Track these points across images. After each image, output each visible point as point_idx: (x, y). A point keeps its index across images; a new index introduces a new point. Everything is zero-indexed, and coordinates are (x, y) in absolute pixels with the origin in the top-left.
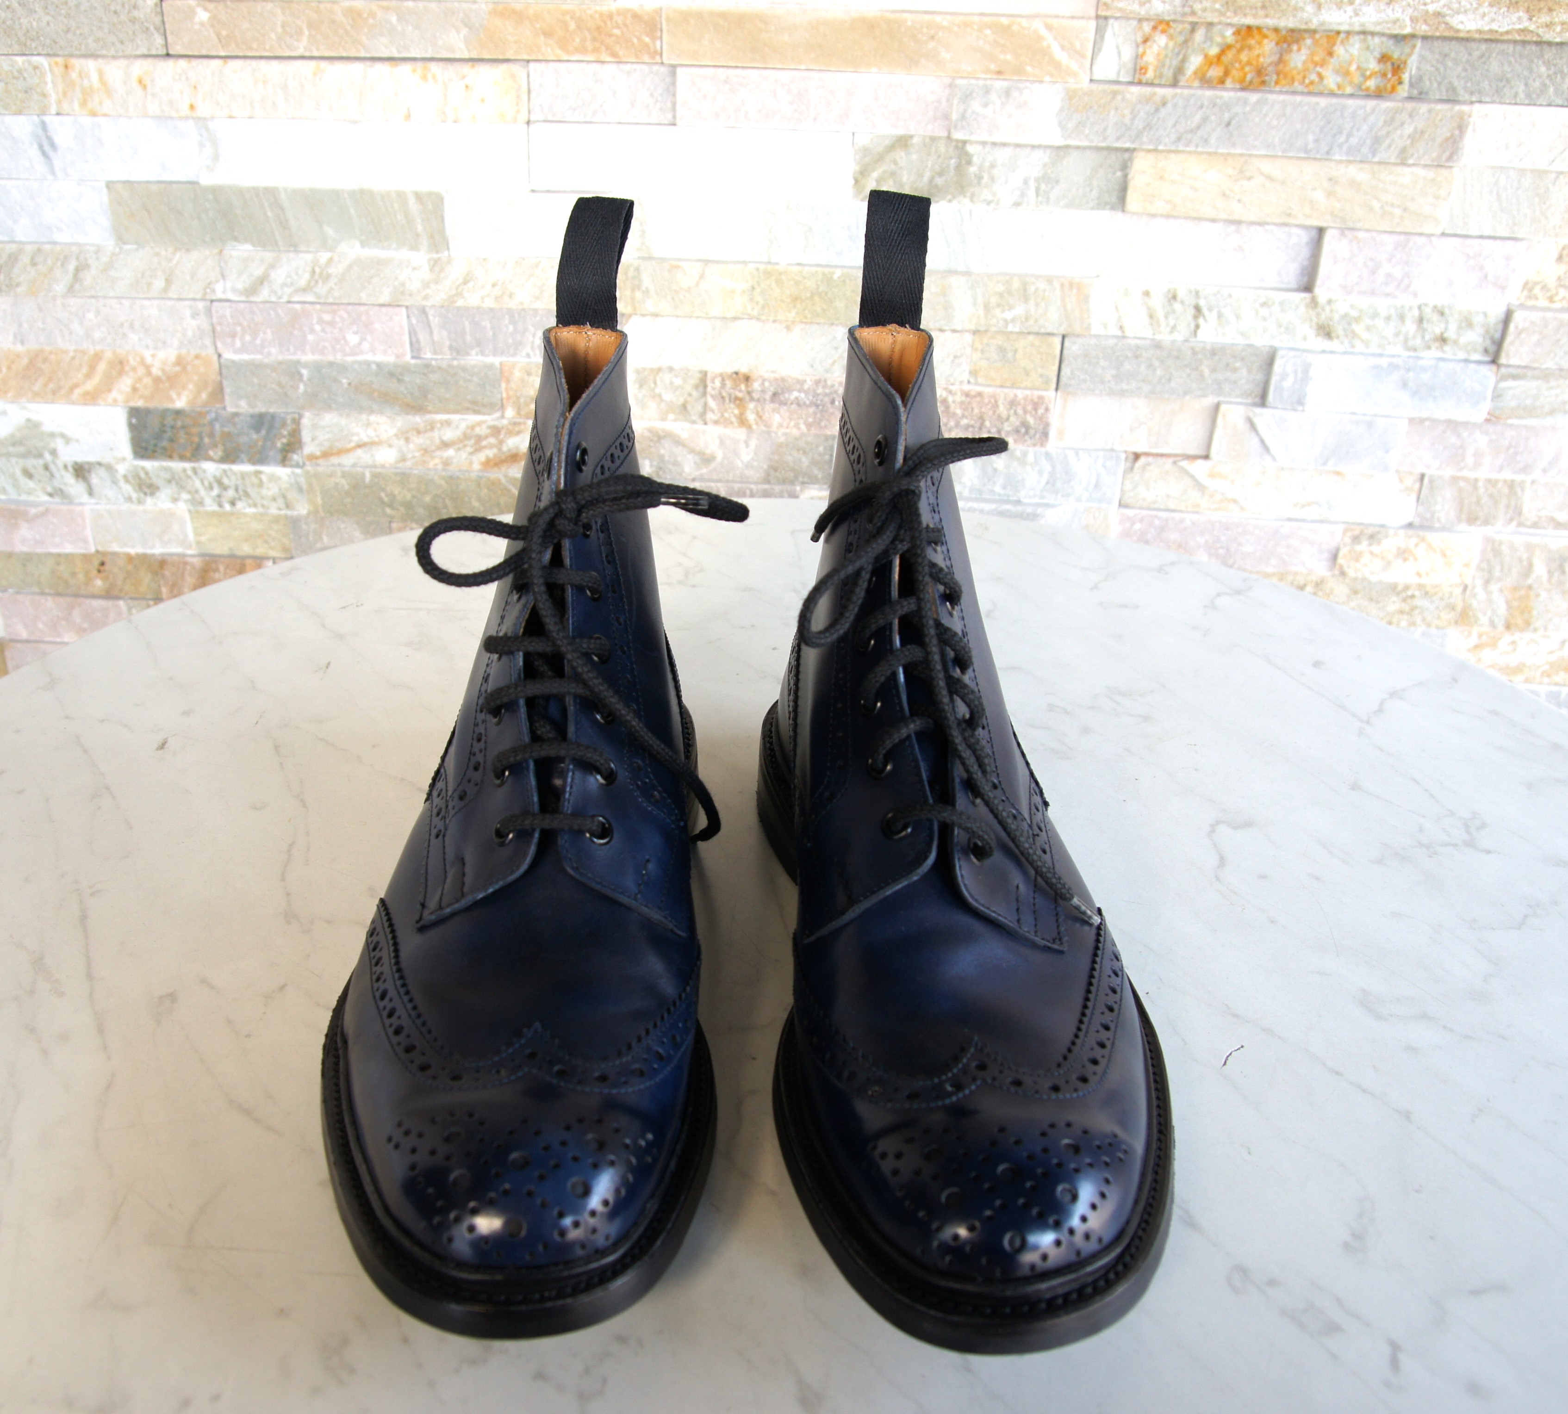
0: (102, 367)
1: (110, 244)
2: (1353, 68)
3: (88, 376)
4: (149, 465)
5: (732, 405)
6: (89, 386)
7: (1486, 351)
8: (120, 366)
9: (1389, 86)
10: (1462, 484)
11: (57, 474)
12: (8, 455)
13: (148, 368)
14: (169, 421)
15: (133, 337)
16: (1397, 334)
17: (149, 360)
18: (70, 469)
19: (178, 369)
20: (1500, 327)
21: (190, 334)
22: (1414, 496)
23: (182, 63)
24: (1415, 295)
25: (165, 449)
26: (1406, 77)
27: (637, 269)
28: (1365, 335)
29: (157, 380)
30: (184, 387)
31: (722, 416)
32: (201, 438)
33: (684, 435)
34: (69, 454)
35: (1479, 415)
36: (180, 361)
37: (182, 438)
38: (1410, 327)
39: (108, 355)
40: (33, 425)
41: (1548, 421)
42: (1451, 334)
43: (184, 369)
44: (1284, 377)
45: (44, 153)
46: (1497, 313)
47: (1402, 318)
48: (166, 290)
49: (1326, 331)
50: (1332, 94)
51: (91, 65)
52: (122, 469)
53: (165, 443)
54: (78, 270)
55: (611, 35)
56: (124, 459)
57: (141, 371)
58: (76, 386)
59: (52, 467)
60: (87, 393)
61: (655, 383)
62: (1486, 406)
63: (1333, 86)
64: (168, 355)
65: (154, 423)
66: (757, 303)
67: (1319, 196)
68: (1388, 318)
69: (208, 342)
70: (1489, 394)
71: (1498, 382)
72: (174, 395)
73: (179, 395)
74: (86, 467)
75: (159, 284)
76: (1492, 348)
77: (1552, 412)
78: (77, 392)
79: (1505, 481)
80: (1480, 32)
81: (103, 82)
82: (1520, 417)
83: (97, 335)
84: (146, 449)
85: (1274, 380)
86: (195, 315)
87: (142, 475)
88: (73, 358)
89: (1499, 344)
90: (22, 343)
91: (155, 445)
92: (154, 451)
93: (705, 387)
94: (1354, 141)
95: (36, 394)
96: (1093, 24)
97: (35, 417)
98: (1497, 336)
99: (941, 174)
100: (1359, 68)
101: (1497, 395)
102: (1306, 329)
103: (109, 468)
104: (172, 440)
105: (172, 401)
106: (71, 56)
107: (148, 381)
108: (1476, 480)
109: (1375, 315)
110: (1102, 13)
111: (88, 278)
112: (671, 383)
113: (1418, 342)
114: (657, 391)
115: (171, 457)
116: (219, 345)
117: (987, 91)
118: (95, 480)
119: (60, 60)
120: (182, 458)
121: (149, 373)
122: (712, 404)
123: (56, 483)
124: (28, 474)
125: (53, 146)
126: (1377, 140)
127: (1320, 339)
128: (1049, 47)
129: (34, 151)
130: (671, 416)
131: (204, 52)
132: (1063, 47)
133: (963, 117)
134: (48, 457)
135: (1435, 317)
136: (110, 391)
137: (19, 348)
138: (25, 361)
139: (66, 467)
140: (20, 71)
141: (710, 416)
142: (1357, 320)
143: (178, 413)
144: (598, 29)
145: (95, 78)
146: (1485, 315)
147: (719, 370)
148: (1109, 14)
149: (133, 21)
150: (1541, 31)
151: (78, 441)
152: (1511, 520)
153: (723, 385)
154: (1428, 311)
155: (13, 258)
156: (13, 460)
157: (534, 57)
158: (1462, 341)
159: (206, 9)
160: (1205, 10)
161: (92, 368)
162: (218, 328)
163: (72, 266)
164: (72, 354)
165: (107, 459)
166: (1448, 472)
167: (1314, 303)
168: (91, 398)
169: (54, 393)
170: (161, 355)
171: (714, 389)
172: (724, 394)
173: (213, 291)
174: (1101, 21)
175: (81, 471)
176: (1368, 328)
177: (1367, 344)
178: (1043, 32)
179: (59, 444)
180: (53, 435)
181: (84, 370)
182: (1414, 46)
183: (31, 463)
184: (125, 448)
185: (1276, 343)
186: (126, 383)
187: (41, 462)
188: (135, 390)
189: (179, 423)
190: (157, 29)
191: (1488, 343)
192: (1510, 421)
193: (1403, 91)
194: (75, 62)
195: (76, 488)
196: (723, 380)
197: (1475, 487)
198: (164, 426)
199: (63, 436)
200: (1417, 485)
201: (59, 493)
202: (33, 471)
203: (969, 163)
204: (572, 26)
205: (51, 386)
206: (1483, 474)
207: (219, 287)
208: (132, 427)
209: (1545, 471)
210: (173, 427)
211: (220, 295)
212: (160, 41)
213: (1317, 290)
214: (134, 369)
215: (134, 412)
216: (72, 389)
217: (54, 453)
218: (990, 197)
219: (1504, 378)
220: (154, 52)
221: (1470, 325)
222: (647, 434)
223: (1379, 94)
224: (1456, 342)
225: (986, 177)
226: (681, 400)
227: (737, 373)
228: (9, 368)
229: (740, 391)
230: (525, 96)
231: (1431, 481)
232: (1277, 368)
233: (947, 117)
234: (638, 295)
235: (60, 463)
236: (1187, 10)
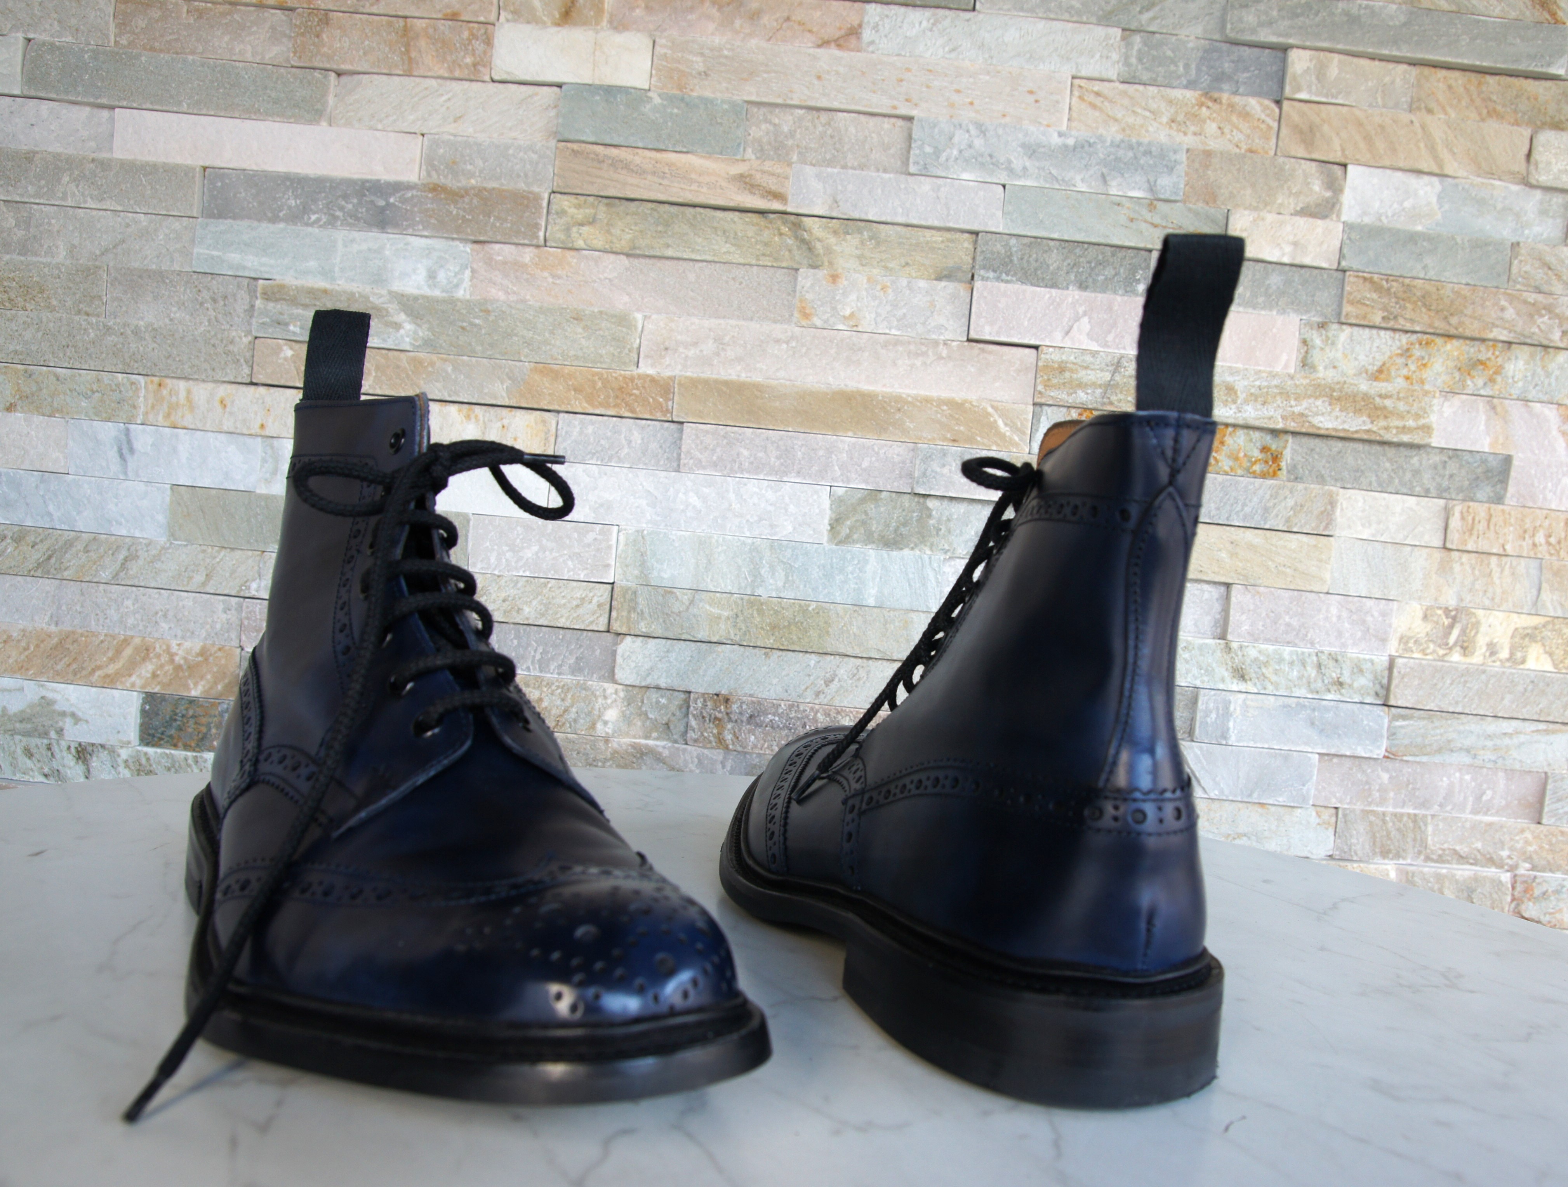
0: (128, 652)
1: (163, 540)
2: (1241, 455)
3: (112, 660)
4: (150, 750)
5: (711, 725)
6: (111, 669)
7: (1377, 694)
8: (145, 652)
9: (1271, 471)
10: (1372, 818)
11: (58, 756)
12: (13, 732)
13: (172, 655)
14: (181, 709)
15: (164, 626)
16: (1300, 678)
17: (174, 649)
18: (73, 750)
19: (200, 659)
20: (1386, 673)
21: (218, 626)
22: (1331, 831)
23: (262, 390)
24: (1312, 644)
25: (171, 736)
26: (1283, 464)
27: (635, 593)
28: (1274, 678)
29: (178, 668)
30: (202, 677)
31: (702, 734)
32: (209, 729)
33: (666, 753)
34: (75, 734)
35: (1380, 752)
36: (203, 652)
37: (191, 727)
38: (1312, 672)
39: (137, 641)
40: (46, 703)
41: (1437, 759)
42: (1346, 678)
43: (206, 660)
44: (1207, 713)
45: (121, 456)
46: (1382, 660)
47: (1304, 664)
48: (204, 584)
49: (1241, 675)
50: (1227, 474)
51: (182, 385)
52: (124, 754)
53: (173, 732)
54: (126, 559)
55: (631, 395)
56: (126, 744)
57: (165, 658)
58: (99, 668)
59: (55, 748)
60: (107, 676)
61: (642, 702)
62: (1385, 743)
63: (1227, 468)
64: (194, 645)
65: (166, 710)
66: (740, 629)
67: (1224, 555)
68: (1292, 663)
69: (233, 635)
70: (1385, 733)
71: (1390, 722)
72: (191, 683)
73: (196, 684)
74: (90, 749)
75: (199, 578)
76: (1382, 692)
77: (1439, 751)
78: (98, 673)
79: (1409, 815)
80: (1336, 430)
81: (188, 399)
82: (1414, 755)
83: (131, 621)
84: (153, 736)
85: (1199, 715)
86: (226, 610)
87: (144, 761)
88: (102, 642)
89: (1388, 689)
90: (57, 624)
91: (163, 733)
92: (161, 739)
93: (688, 707)
94: (1247, 510)
95: (58, 673)
96: (1031, 408)
97: (50, 695)
98: (1385, 681)
99: (905, 524)
100: (1245, 455)
101: (1392, 735)
102: (1223, 672)
103: (112, 751)
104: (180, 729)
105: (189, 690)
106: (167, 377)
107: (169, 668)
108: (1384, 814)
109: (1281, 660)
110: (1037, 400)
111: (134, 568)
112: (658, 702)
113: (1319, 684)
114: (644, 709)
115: (175, 746)
116: (243, 638)
117: (945, 454)
118: (95, 763)
119: (156, 379)
120: (187, 747)
121: (172, 661)
122: (693, 723)
123: (55, 764)
124: (29, 753)
125: (132, 450)
126: (1266, 510)
127: (1235, 681)
128: (995, 421)
129: (113, 454)
130: (655, 735)
131: (282, 383)
132: (1006, 425)
133: (924, 474)
134: (53, 734)
135: (1331, 664)
136: (130, 675)
137: (53, 628)
138: (55, 640)
139: (69, 748)
140: (118, 385)
141: (691, 735)
142: (1266, 664)
143: (192, 701)
144: (621, 389)
145: (182, 395)
146: (1372, 662)
147: (702, 690)
148: (1043, 401)
149: (228, 353)
150: (1382, 432)
151: (87, 721)
152: (1420, 853)
153: (705, 705)
154: (1324, 657)
155: (69, 544)
156: (18, 738)
157: (563, 408)
158: (1356, 685)
159: (291, 349)
160: (1120, 401)
161: (118, 652)
162: (246, 622)
163: (121, 557)
164: (102, 638)
165: (111, 740)
166: (1359, 806)
167: (1228, 649)
168: (109, 682)
169: (75, 673)
170: (187, 644)
171: (696, 709)
172: (705, 714)
173: (248, 588)
174: (1038, 409)
175: (83, 753)
176: (1276, 672)
177: (1276, 685)
178: (990, 410)
179: (68, 724)
180: (63, 714)
181: (110, 654)
182: (1287, 441)
183: (34, 741)
184: (132, 733)
185: (1198, 683)
186: (147, 669)
187: (46, 741)
188: (154, 675)
189: (191, 712)
190: (246, 362)
191: (1378, 687)
192: (1405, 758)
193: (1283, 474)
194: (168, 381)
195: (74, 770)
196: (705, 701)
197: (1384, 822)
198: (176, 714)
199: (73, 715)
200: (1333, 819)
201: (57, 774)
202: (34, 751)
203: (930, 516)
204: (599, 384)
205: (74, 666)
206: (1390, 809)
207: (254, 586)
208: (144, 712)
209: (1441, 805)
210: (183, 716)
211: (253, 593)
212: (246, 370)
213: (1229, 637)
214: (158, 656)
215: (150, 698)
216: (94, 671)
217: (60, 732)
218: (947, 547)
219: (1395, 718)
220: (239, 380)
221: (1361, 671)
222: (631, 750)
223: (1264, 476)
224: (1351, 686)
225: (943, 528)
226: (665, 719)
227: (717, 695)
228: (37, 646)
229: (720, 712)
230: (552, 439)
231: (1345, 815)
232: (1201, 705)
233: (910, 475)
234: (633, 615)
235: (64, 744)
236: (1105, 400)
